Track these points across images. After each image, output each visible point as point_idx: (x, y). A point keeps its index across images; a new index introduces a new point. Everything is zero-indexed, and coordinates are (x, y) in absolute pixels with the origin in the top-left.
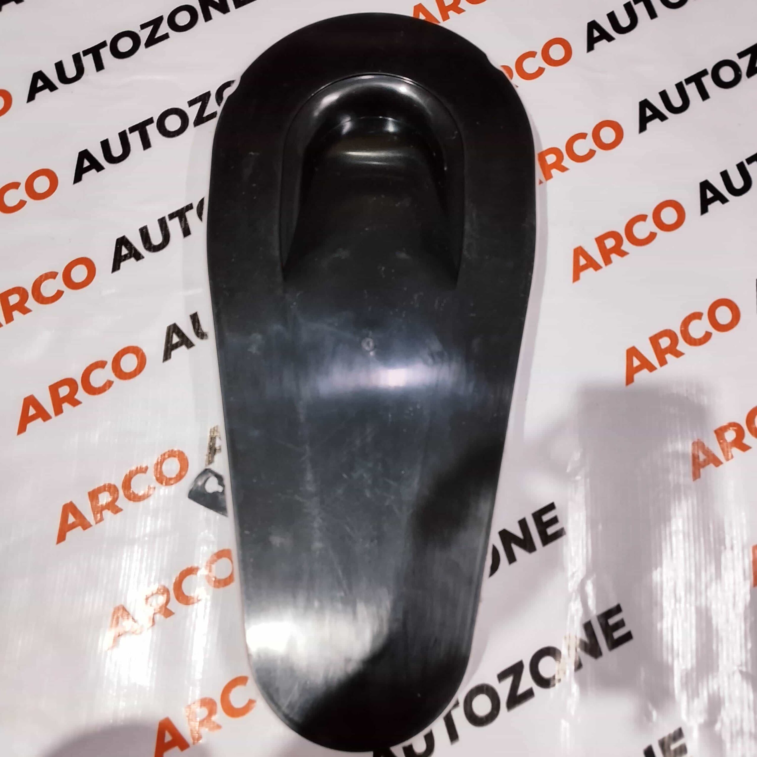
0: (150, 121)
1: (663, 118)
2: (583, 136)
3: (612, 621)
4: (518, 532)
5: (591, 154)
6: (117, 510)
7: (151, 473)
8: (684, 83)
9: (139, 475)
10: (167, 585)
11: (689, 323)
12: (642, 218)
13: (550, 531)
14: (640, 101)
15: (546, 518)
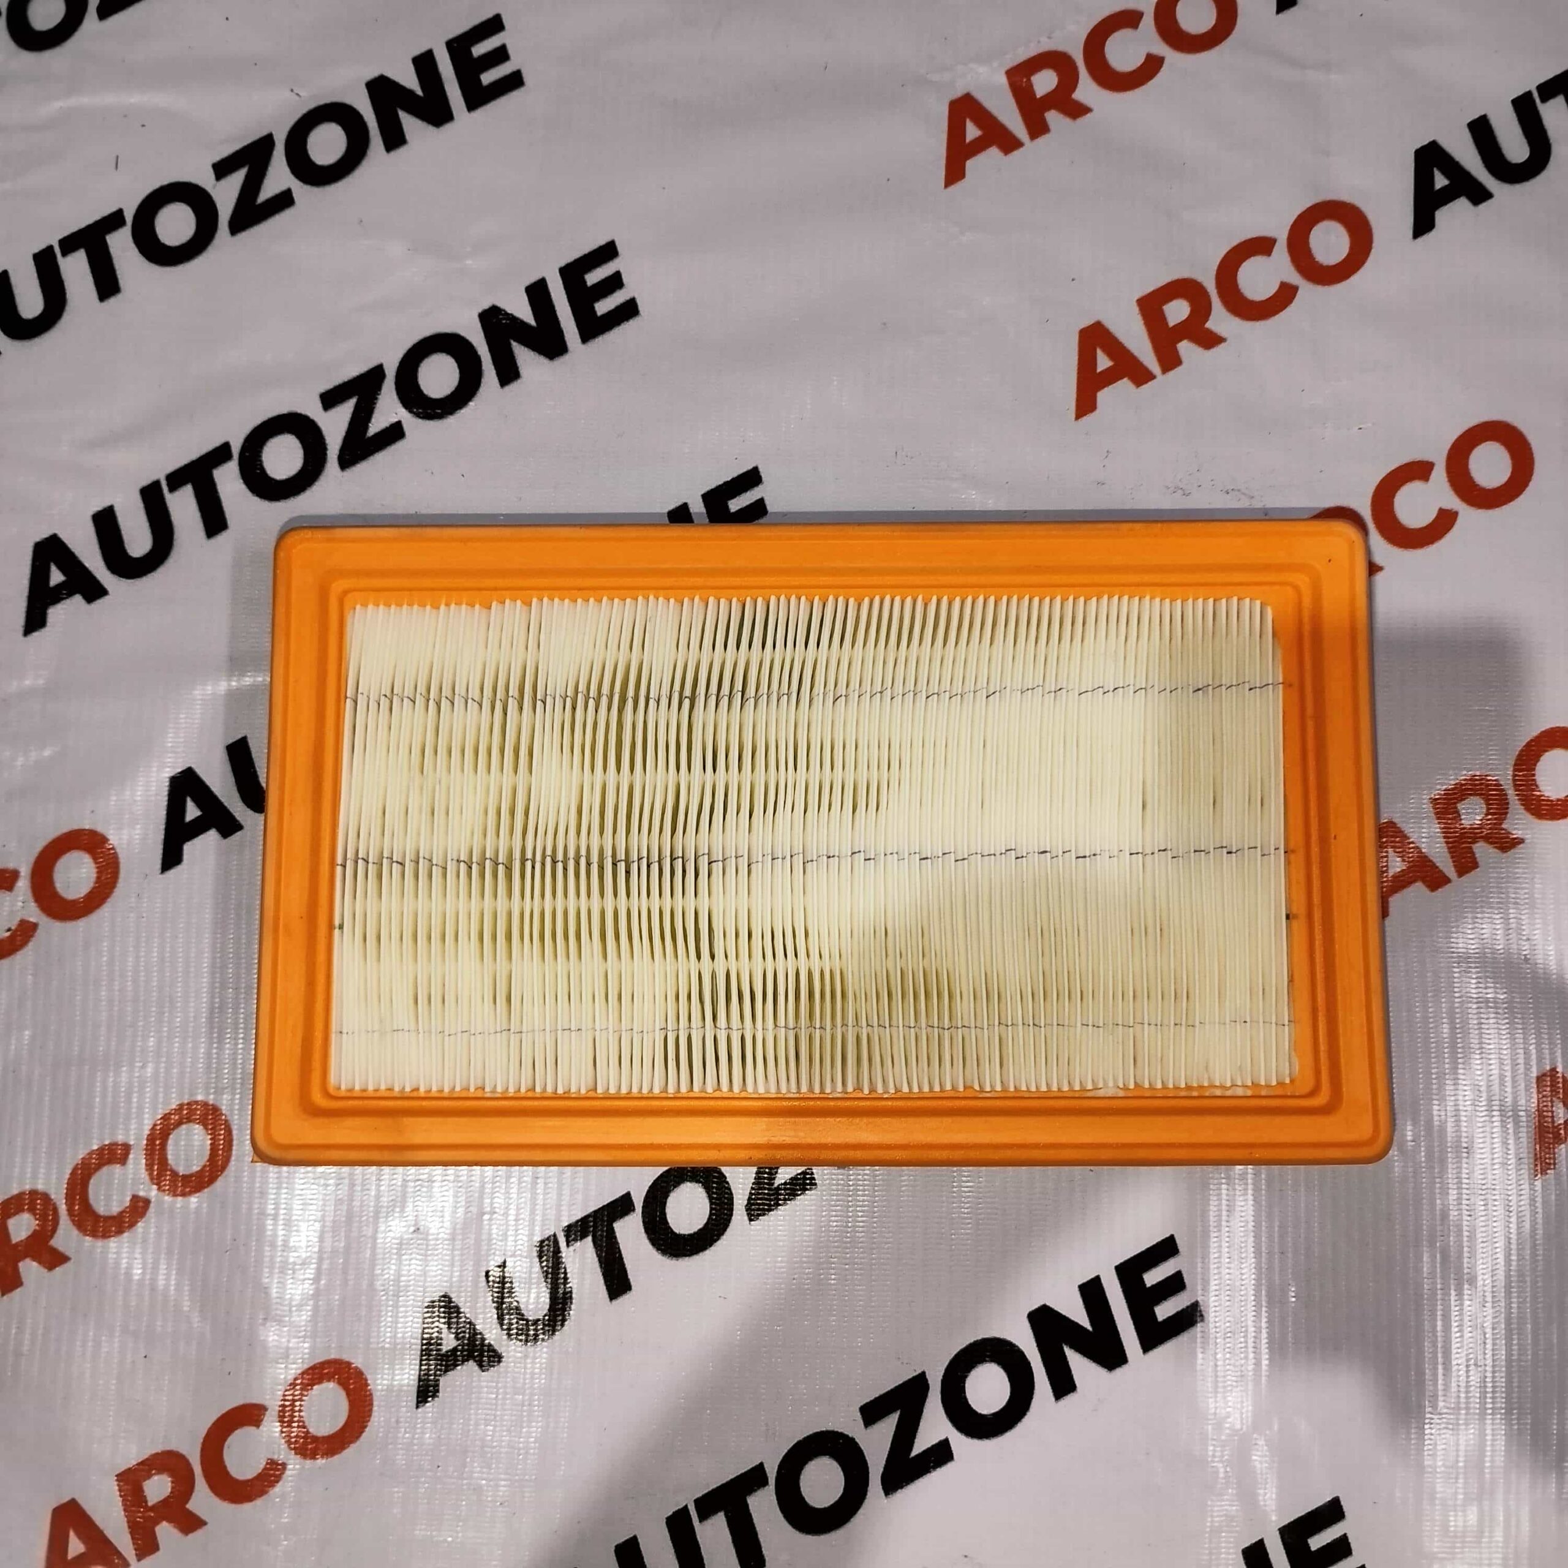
0: (115, 220)
1: (1479, 195)
2: (1261, 246)
3: (1317, 1542)
4: (1077, 1313)
5: (1285, 295)
6: (55, 1259)
7: (137, 1162)
8: (1536, 95)
9: (105, 1170)
10: (184, 1450)
11: (1537, 758)
12: (1419, 470)
13: (1164, 1311)
14: (1419, 146)
15: (1152, 1277)
